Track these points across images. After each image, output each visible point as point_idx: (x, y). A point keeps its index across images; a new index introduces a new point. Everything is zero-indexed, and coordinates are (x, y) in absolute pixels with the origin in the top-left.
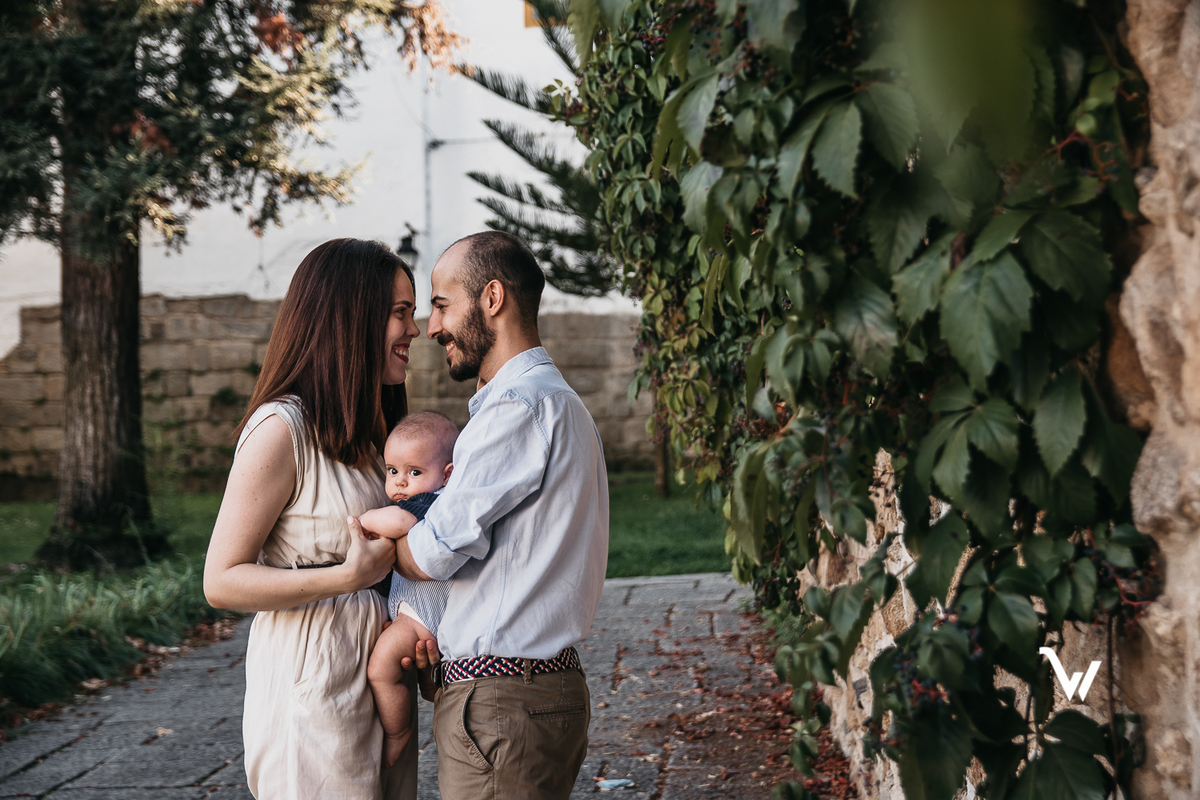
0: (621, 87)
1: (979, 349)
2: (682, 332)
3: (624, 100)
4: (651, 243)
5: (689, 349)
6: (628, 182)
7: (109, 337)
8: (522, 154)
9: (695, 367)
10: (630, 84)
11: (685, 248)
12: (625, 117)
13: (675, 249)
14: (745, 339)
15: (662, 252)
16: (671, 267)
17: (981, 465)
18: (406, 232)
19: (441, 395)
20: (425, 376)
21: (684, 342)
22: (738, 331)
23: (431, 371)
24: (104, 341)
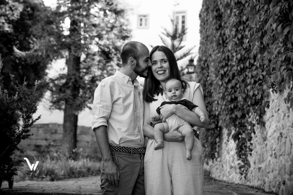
1: (239, 116)
17: (239, 123)
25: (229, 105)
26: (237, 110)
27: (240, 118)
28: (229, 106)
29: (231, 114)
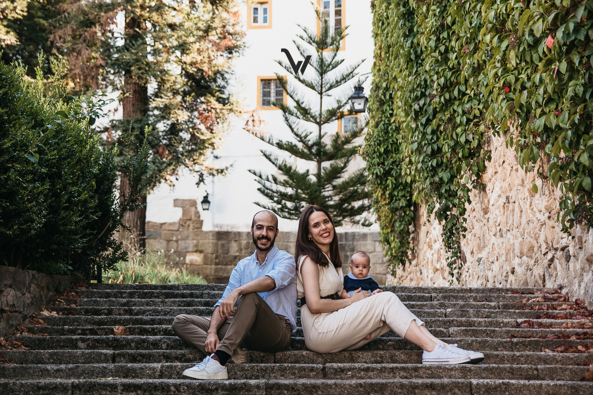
0: (374, 150)
1: (446, 180)
2: (384, 200)
3: (375, 152)
4: (379, 182)
5: (386, 204)
6: (375, 169)
7: (137, 223)
8: (273, 163)
9: (387, 207)
10: (376, 149)
11: (386, 182)
12: (375, 155)
13: (384, 183)
14: (398, 202)
15: (381, 183)
16: (383, 187)
17: (446, 190)
18: (205, 194)
19: (216, 264)
20: (210, 255)
21: (385, 202)
22: (396, 200)
23: (213, 254)
24: (135, 224)
25: (429, 161)
26: (442, 170)
27: (447, 183)
28: (430, 164)
29: (433, 176)
